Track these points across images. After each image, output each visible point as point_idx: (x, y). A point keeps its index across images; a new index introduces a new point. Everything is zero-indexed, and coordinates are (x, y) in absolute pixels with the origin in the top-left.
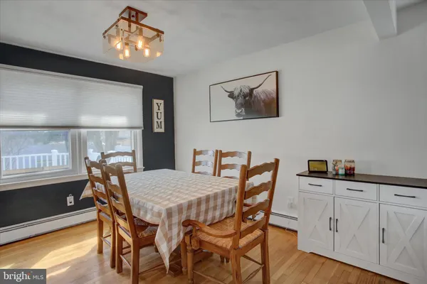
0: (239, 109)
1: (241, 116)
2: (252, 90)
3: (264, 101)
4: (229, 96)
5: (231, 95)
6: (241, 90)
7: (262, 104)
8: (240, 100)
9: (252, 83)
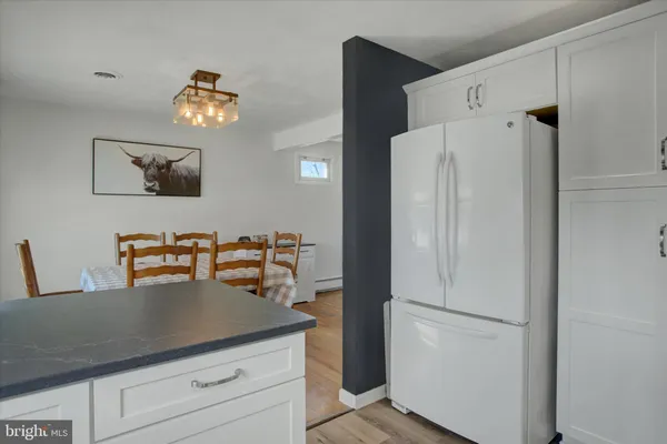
0: (149, 181)
1: (153, 191)
2: (170, 163)
3: (186, 178)
4: (134, 162)
5: (137, 162)
6: (154, 159)
7: (183, 181)
8: (152, 171)
9: (172, 154)
